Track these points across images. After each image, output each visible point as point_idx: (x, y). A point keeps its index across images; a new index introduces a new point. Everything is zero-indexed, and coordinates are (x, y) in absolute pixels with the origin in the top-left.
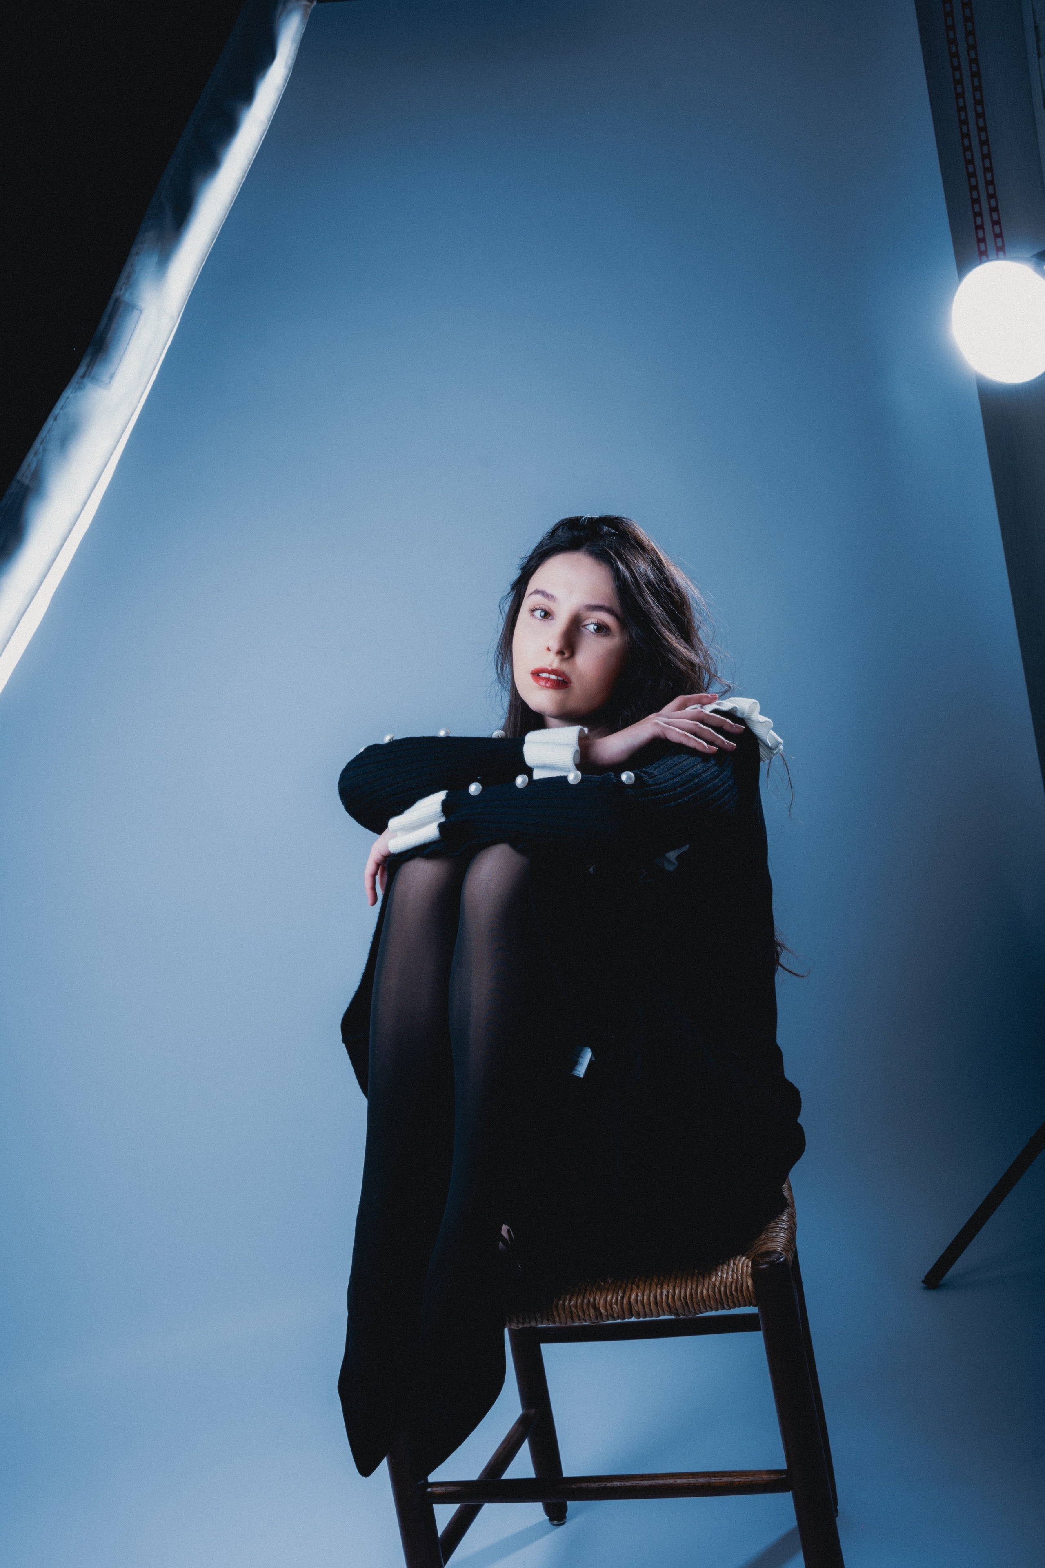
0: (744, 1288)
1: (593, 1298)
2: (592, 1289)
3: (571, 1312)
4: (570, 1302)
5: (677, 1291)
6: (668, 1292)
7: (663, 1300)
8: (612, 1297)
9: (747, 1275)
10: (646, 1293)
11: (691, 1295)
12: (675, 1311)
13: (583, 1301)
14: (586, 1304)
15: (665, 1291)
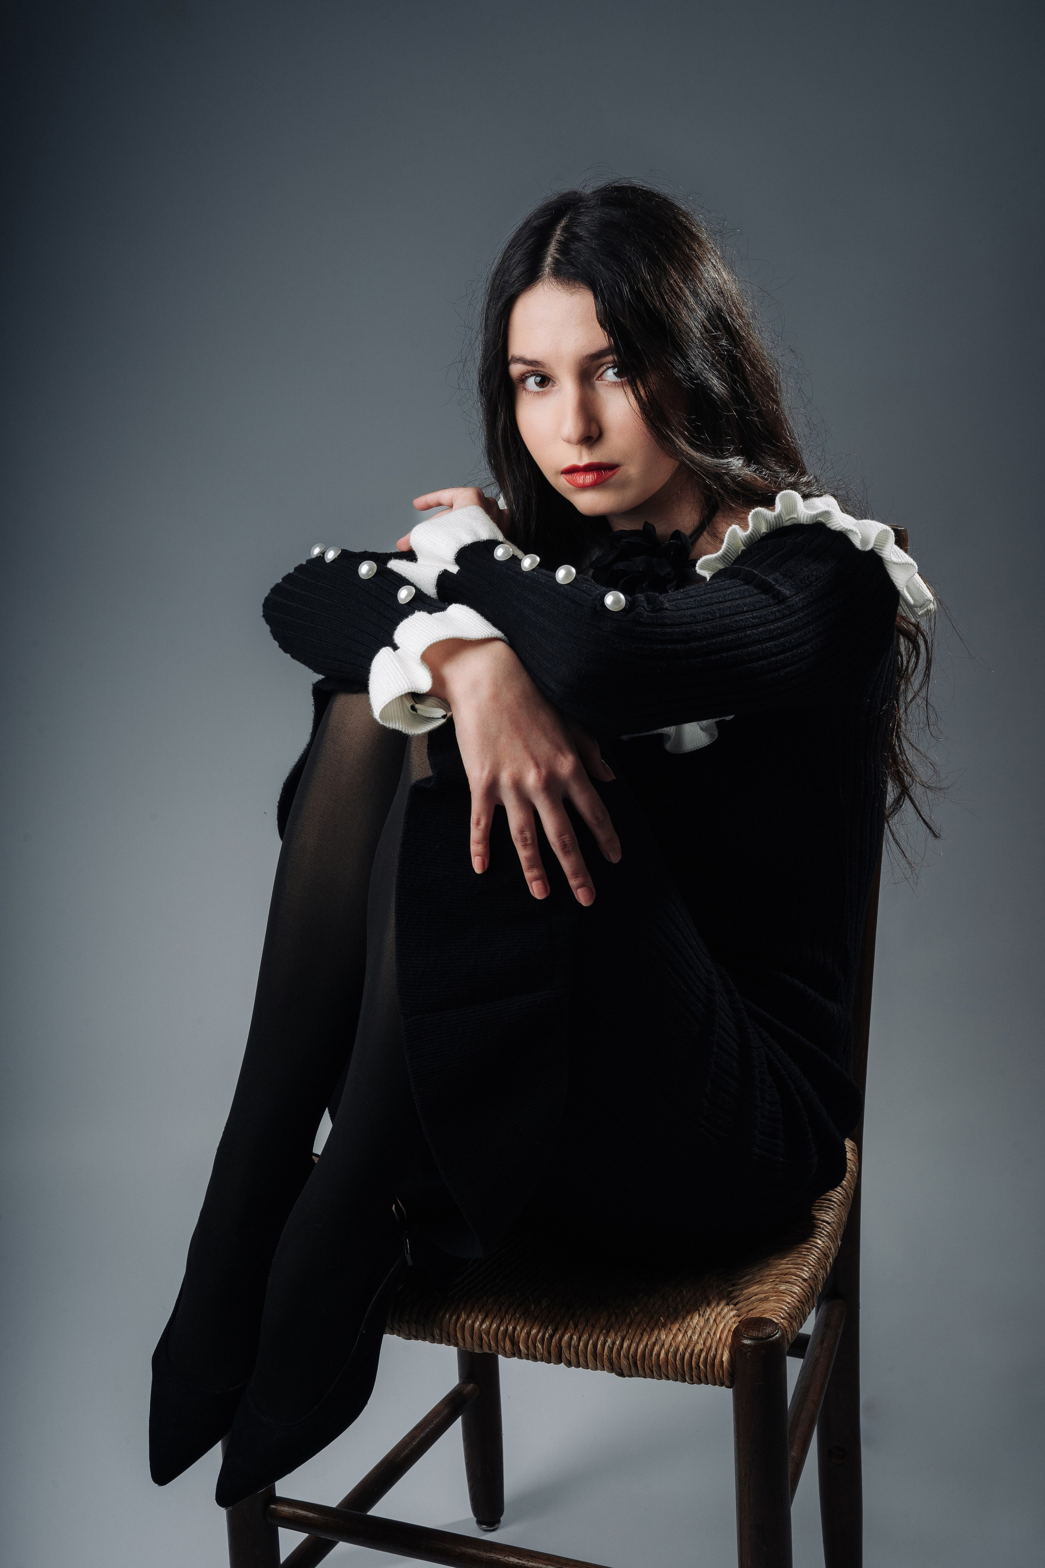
0: (717, 1361)
1: (513, 1328)
2: (515, 1313)
3: (481, 1339)
4: (481, 1325)
5: (625, 1345)
6: (614, 1343)
7: (605, 1353)
8: (538, 1332)
9: (725, 1343)
10: (585, 1337)
12: (619, 1371)
13: (498, 1328)
14: (503, 1334)
15: (609, 1341)
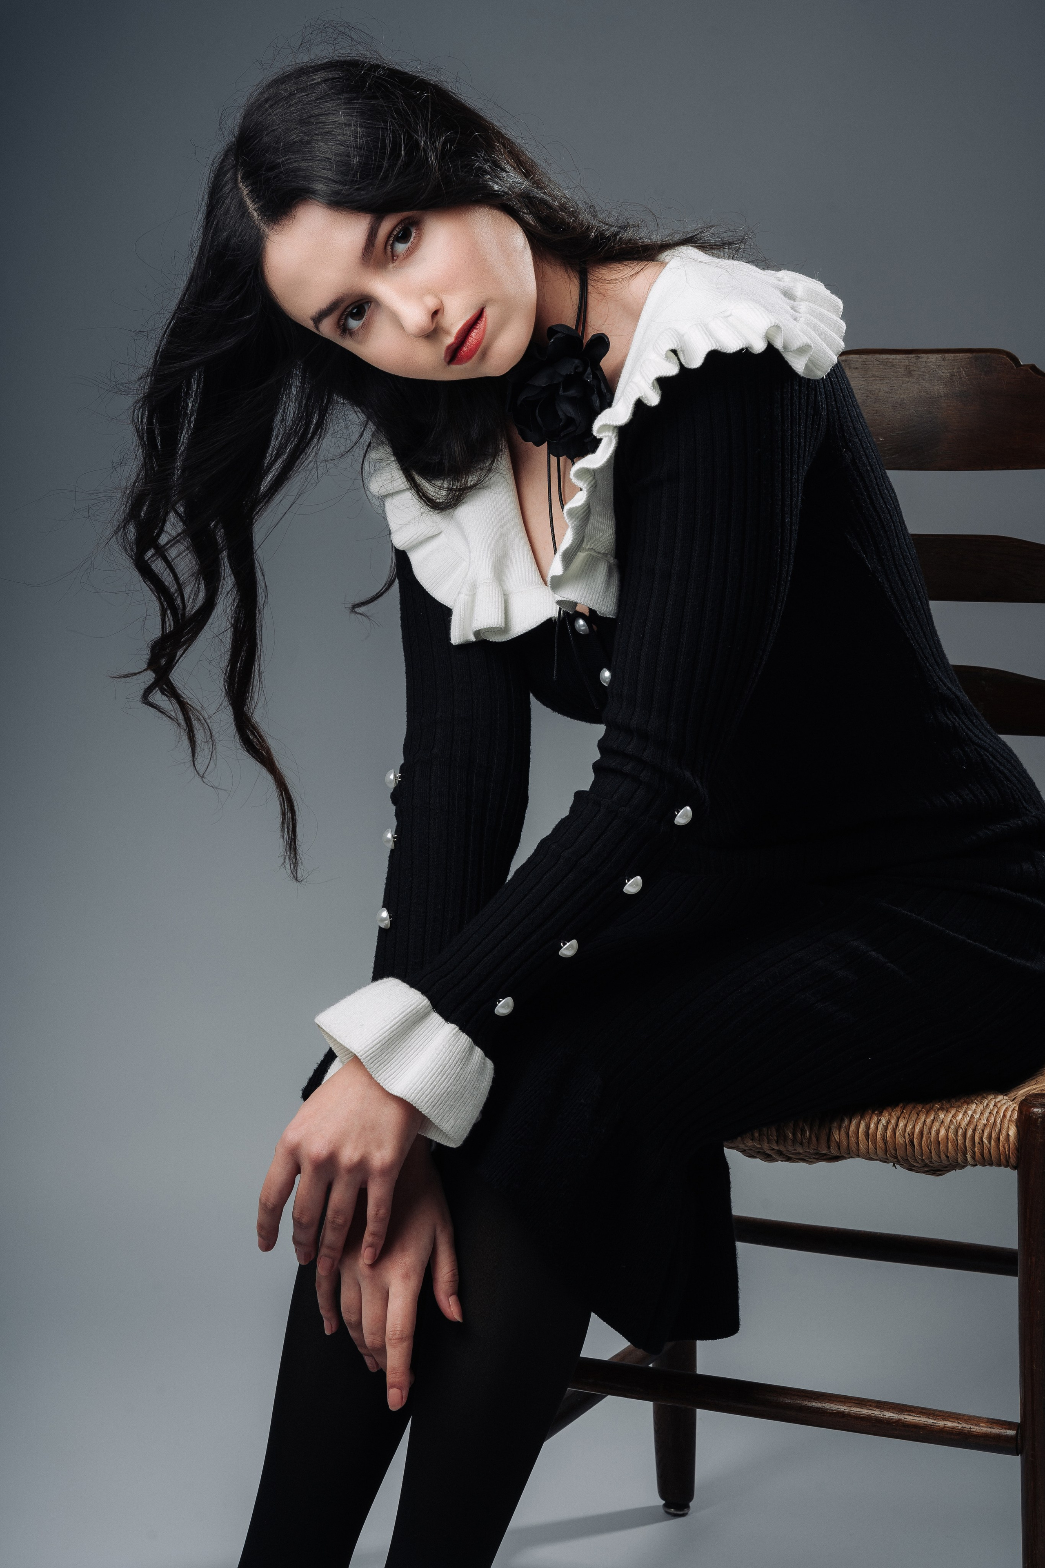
9: (1010, 1120)
11: (921, 1132)
